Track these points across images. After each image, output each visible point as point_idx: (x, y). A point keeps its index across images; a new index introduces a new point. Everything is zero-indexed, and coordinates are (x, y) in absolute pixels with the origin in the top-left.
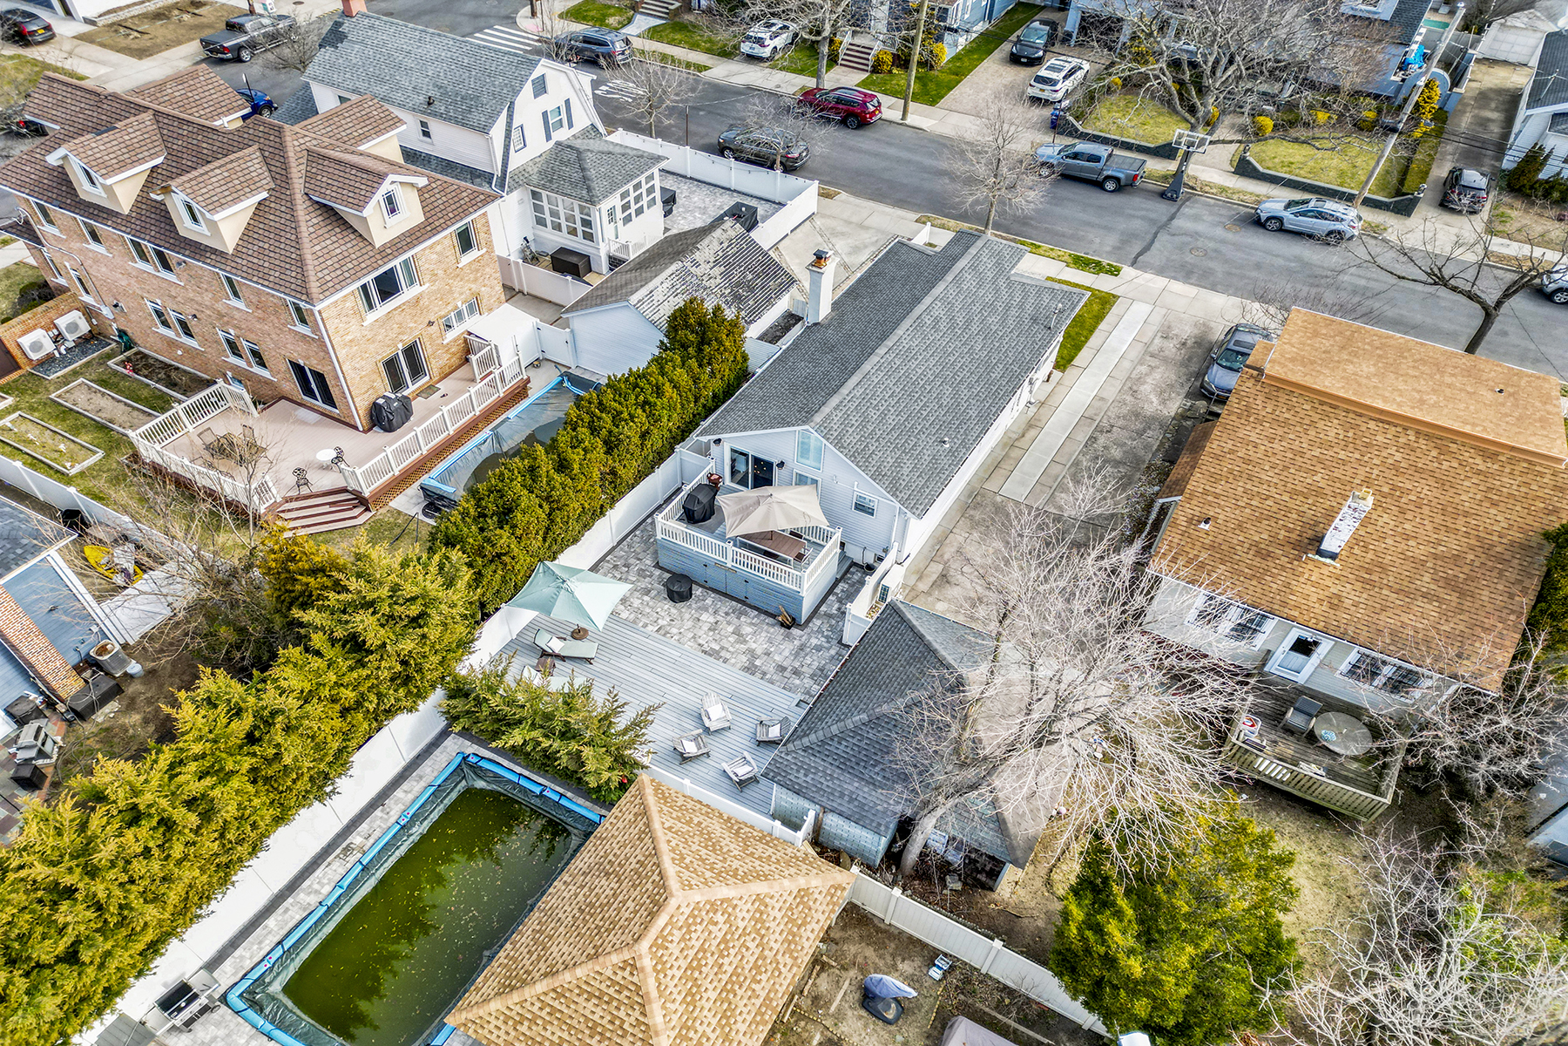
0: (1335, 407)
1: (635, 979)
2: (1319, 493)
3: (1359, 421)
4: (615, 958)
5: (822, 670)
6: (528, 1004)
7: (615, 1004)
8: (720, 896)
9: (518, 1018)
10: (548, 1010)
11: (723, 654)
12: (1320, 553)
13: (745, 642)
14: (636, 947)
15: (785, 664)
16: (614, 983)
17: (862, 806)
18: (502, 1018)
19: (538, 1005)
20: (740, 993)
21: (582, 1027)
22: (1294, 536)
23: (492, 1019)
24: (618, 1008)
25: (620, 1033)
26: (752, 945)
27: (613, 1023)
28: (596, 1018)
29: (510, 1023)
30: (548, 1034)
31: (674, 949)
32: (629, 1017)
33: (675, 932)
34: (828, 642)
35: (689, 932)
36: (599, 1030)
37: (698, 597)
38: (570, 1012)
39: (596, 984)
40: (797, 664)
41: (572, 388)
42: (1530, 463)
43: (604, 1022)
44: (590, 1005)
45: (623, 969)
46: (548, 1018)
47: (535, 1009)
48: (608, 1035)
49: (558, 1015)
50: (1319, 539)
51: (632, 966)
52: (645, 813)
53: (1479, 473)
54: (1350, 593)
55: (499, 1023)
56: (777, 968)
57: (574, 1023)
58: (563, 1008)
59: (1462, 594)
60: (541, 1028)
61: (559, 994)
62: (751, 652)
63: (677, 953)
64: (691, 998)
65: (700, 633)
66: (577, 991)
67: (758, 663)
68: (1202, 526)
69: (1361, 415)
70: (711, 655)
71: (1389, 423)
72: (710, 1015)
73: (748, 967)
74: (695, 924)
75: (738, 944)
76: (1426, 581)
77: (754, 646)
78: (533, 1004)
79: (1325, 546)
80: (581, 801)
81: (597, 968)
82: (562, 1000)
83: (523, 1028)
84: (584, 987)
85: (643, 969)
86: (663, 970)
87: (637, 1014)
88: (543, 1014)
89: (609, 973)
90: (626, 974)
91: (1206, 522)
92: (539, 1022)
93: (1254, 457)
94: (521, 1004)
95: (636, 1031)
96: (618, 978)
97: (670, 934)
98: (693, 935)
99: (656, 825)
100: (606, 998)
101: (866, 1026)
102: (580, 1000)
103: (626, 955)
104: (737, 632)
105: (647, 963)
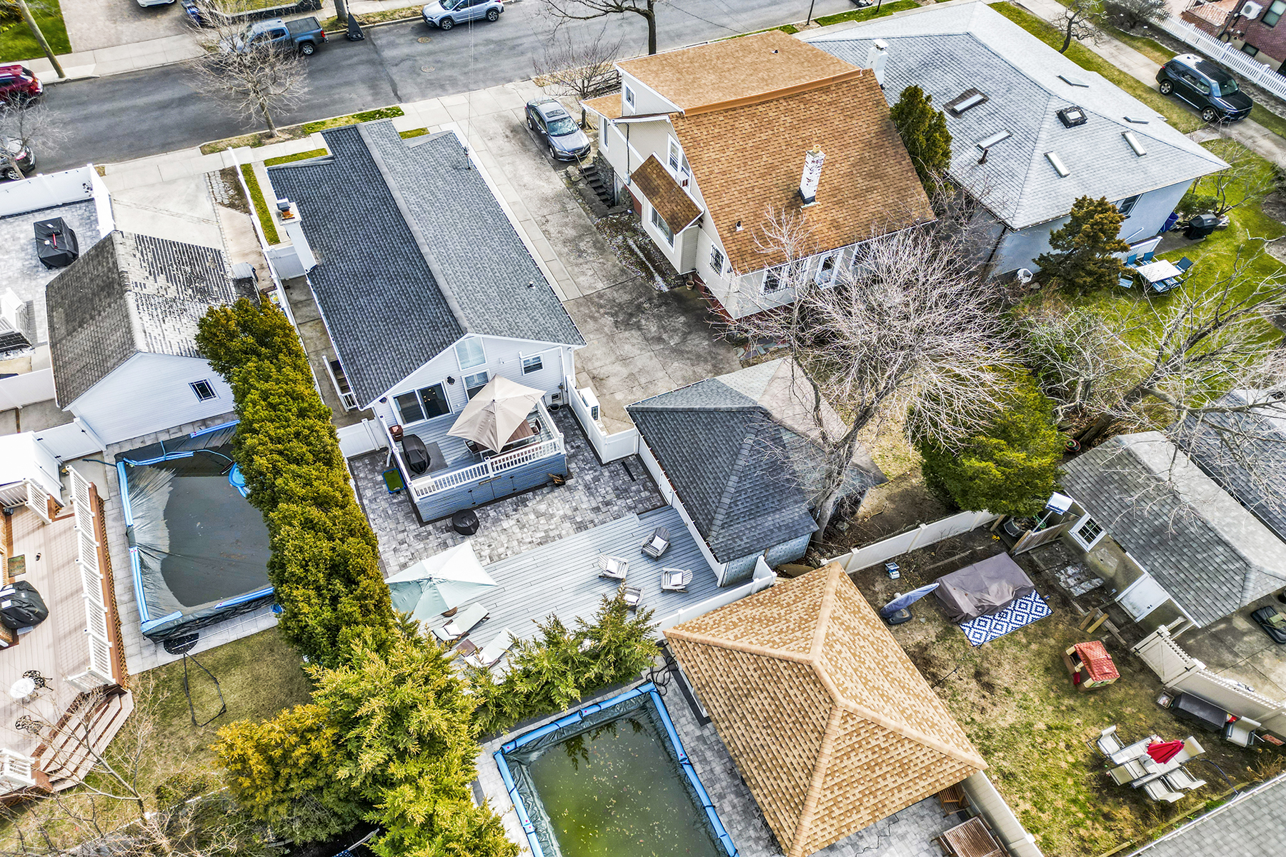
0: (734, 109)
1: (858, 719)
2: (773, 167)
3: (753, 110)
4: (836, 722)
5: (617, 489)
6: (823, 799)
7: (864, 743)
8: (824, 637)
9: (827, 812)
10: (836, 788)
11: (551, 534)
12: (806, 202)
13: (552, 516)
14: (838, 704)
15: (594, 505)
16: (850, 734)
17: (787, 526)
18: (819, 823)
19: (828, 792)
20: (891, 670)
21: (863, 773)
22: (785, 202)
23: (815, 830)
24: (868, 743)
25: (884, 752)
26: (862, 643)
27: (875, 752)
28: (864, 760)
29: (826, 818)
30: (852, 799)
31: (848, 684)
32: (879, 740)
33: (838, 676)
34: (595, 471)
35: (841, 669)
36: (873, 764)
37: (481, 517)
38: (849, 774)
39: (843, 745)
40: (600, 499)
41: (141, 463)
42: (846, 82)
43: (871, 757)
44: (854, 759)
45: (846, 722)
46: (841, 792)
47: (830, 796)
48: (880, 760)
49: (845, 784)
50: (799, 194)
51: (849, 715)
52: (708, 646)
53: (830, 103)
54: (839, 214)
55: (822, 826)
56: (883, 641)
57: (857, 777)
58: (843, 777)
59: (880, 177)
60: (845, 801)
61: (832, 774)
62: (565, 517)
63: (852, 685)
64: (887, 699)
65: (519, 536)
66: (838, 761)
67: (579, 519)
68: (739, 229)
69: (750, 106)
70: (546, 542)
71: (767, 102)
72: (899, 695)
73: (876, 655)
74: (836, 662)
75: (859, 649)
76: (862, 183)
77: (561, 512)
78: (825, 796)
79: (807, 195)
80: (610, 695)
81: (834, 738)
82: (837, 774)
83: (837, 812)
84: (839, 754)
85: (856, 710)
86: (861, 700)
87: (880, 734)
88: (837, 793)
89: (842, 733)
90: (851, 722)
91: (739, 225)
92: (840, 799)
93: (724, 168)
94: (819, 803)
95: (890, 741)
96: (850, 729)
97: (838, 679)
98: (844, 668)
99: (729, 644)
100: (857, 746)
101: (904, 632)
102: (846, 762)
103: (839, 714)
104: (539, 515)
105: (853, 705)
